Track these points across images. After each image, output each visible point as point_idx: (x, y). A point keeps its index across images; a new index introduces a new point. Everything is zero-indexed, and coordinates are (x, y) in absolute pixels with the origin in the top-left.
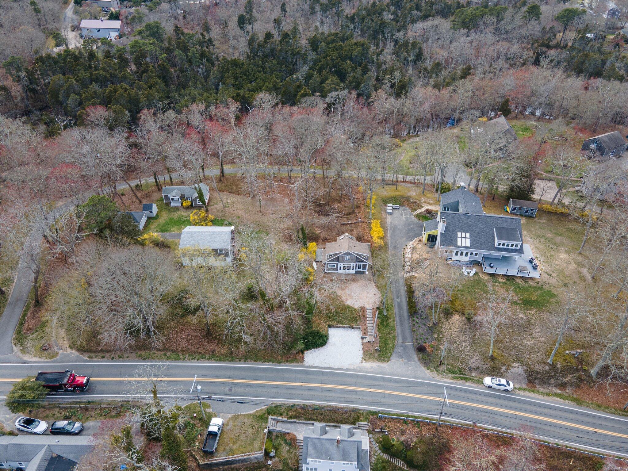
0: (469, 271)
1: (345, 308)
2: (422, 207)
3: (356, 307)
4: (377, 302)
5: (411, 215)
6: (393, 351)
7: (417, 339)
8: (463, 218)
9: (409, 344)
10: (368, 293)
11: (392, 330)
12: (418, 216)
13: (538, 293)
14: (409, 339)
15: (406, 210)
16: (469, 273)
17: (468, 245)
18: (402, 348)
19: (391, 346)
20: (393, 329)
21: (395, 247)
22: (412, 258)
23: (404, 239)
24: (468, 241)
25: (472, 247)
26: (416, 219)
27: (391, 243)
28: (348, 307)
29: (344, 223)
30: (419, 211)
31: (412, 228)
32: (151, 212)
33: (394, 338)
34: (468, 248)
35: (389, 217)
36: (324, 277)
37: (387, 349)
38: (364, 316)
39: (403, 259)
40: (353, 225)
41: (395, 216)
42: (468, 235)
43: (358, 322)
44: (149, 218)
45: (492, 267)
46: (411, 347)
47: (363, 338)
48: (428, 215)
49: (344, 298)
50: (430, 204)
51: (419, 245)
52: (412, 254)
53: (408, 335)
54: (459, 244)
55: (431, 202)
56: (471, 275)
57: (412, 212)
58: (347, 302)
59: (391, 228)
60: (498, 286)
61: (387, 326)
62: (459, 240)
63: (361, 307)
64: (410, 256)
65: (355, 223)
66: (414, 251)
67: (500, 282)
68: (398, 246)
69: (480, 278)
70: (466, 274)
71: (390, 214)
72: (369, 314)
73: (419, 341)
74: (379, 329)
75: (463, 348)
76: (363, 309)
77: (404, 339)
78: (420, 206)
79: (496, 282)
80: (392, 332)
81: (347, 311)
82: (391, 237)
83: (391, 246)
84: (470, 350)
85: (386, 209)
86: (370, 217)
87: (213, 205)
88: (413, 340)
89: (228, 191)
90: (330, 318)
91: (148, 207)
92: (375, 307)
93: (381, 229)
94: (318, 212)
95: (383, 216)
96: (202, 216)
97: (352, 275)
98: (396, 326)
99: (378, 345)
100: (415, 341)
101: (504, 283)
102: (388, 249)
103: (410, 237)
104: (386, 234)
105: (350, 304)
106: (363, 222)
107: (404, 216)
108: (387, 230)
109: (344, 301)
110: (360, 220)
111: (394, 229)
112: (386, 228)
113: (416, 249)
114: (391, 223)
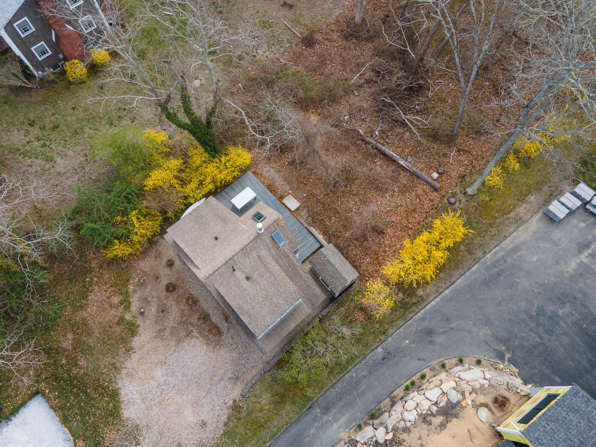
1: (106, 390)
3: (127, 414)
21: (429, 332)
23: (484, 332)
27: (435, 312)
28: (114, 395)
29: (389, 151)
31: (553, 318)
39: (399, 392)
41: (557, 234)
49: (132, 363)
52: (424, 417)
58: (126, 381)
59: (495, 264)
64: (416, 413)
65: (413, 174)
71: (550, 219)
76: (135, 435)
81: (102, 404)
83: (424, 319)
86: (470, 191)
93: (440, 257)
94: (377, 73)
95: (522, 210)
102: (400, 322)
103: (504, 342)
104: (456, 273)
105: (122, 392)
106: (436, 190)
107: (583, 257)
108: (476, 261)
109: (124, 372)
110: (435, 175)
111: (499, 274)
112: (479, 254)
113: (456, 416)
114: (516, 249)
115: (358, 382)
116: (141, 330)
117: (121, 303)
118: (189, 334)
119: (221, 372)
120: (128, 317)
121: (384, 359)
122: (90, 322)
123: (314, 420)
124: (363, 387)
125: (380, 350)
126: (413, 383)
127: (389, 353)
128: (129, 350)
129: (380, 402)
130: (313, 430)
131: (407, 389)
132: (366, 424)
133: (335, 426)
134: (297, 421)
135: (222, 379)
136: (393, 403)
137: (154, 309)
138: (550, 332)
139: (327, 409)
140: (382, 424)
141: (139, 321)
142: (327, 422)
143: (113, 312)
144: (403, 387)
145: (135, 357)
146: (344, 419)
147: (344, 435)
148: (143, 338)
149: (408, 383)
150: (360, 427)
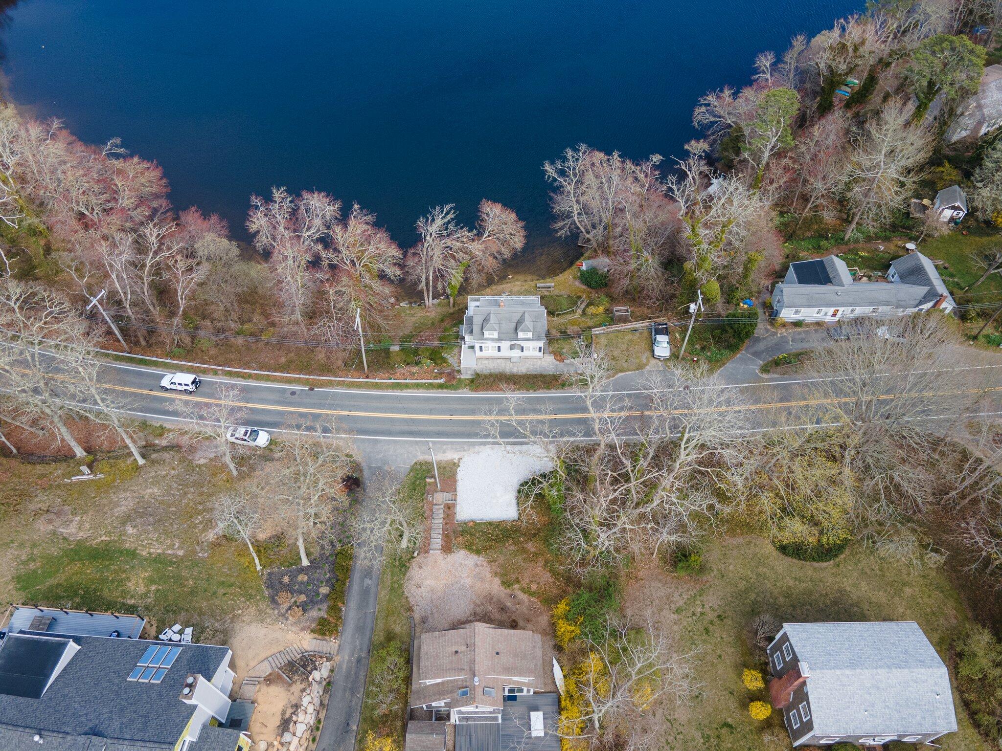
1: (485, 550)
3: (463, 552)
4: (416, 568)
9: (371, 495)
22: (303, 691)
28: (478, 552)
38: (447, 537)
39: (323, 715)
43: (460, 529)
46: (368, 489)
47: (454, 499)
52: (296, 707)
56: (177, 627)
58: (479, 562)
63: (451, 552)
72: (437, 539)
76: (447, 548)
81: (480, 545)
90: (516, 531)
99: (428, 487)
105: (476, 557)
109: (486, 564)
113: (279, 726)
115: (353, 693)
116: (502, 588)
117: (529, 588)
119: (436, 616)
120: (516, 586)
121: (348, 724)
122: (532, 564)
123: (361, 649)
124: (348, 694)
125: (355, 728)
126: (318, 729)
127: (347, 732)
128: (496, 574)
129: (330, 696)
130: (358, 643)
131: (319, 721)
132: (329, 676)
133: (347, 657)
134: (370, 638)
135: (432, 614)
136: (322, 704)
137: (509, 604)
139: (359, 661)
140: (320, 683)
141: (508, 591)
142: (353, 655)
143: (527, 581)
144: (322, 720)
145: (488, 575)
146: (344, 667)
147: (337, 659)
148: (496, 587)
149: (321, 726)
150: (332, 671)
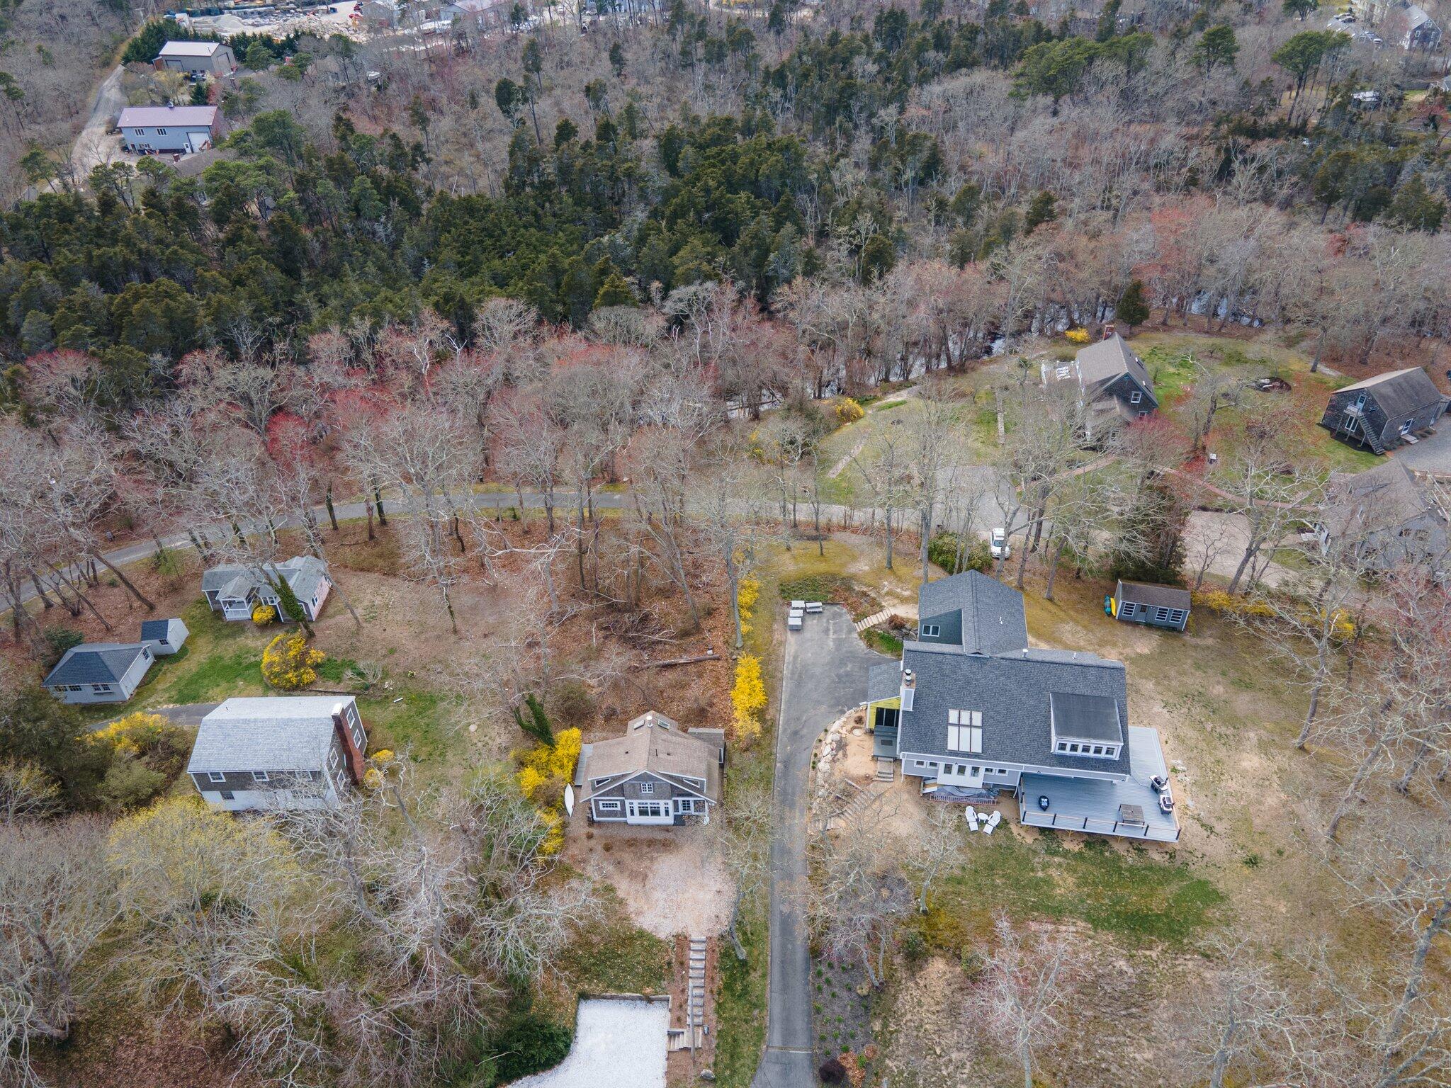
0: (983, 816)
1: (631, 938)
2: (881, 608)
3: (662, 935)
4: (723, 917)
5: (851, 630)
6: (752, 1078)
7: (823, 1039)
8: (965, 667)
9: (800, 1054)
10: (702, 886)
11: (755, 1006)
12: (869, 636)
13: (1173, 888)
14: (802, 1039)
15: (841, 615)
16: (981, 823)
17: (977, 748)
18: (777, 1068)
19: (748, 1062)
20: (759, 1005)
21: (796, 733)
22: (831, 774)
23: (823, 708)
24: (978, 733)
25: (987, 753)
26: (862, 645)
27: (787, 722)
28: (642, 934)
29: (667, 661)
30: (873, 620)
31: (847, 674)
32: (164, 642)
33: (760, 1034)
34: (976, 756)
35: (791, 638)
36: (590, 837)
37: (734, 1072)
38: (682, 964)
40: (691, 669)
41: (807, 634)
42: (977, 718)
43: (664, 983)
44: (161, 659)
45: (1044, 809)
46: (806, 1063)
47: (672, 1036)
48: (894, 633)
49: (632, 906)
50: (904, 600)
51: (857, 732)
52: (833, 761)
53: (800, 1023)
54: (952, 745)
55: (907, 593)
56: (988, 829)
57: (855, 621)
58: (641, 919)
59: (793, 673)
60: (1060, 865)
61: (745, 992)
62: (952, 731)
63: (677, 936)
64: (827, 767)
65: (696, 662)
66: (841, 753)
67: (1065, 854)
68: (805, 731)
69: (1013, 839)
70: (974, 826)
71: (796, 630)
72: (696, 959)
73: (829, 1046)
74: (720, 1005)
75: (951, 1068)
76: (682, 941)
77: (788, 1034)
78: (876, 607)
79: (1055, 853)
80: (756, 1012)
81: (638, 949)
82: (789, 702)
83: (785, 730)
84: (970, 1078)
85: (788, 615)
86: (739, 645)
87: (333, 616)
88: (811, 1038)
89: (381, 571)
90: (586, 970)
91: (156, 630)
92: (715, 935)
93: (759, 684)
94: (607, 629)
95: (777, 636)
96: (292, 653)
97: (666, 828)
98: (768, 995)
99: (711, 1060)
100: (816, 1043)
101: (1079, 856)
102: (774, 742)
103: (837, 704)
104: (778, 693)
105: (645, 927)
106: (718, 659)
107: (831, 636)
108: (781, 679)
109: (633, 916)
110: (710, 652)
111: (800, 676)
112: (779, 675)
113: (846, 745)
114: (795, 658)
115: (785, 790)
116: (616, 885)
118: (652, 859)
119: (698, 859)
121: (785, 767)
123: (782, 830)
124: (790, 789)
125: (778, 764)
126: (814, 763)
127: (785, 762)
128: (621, 902)
130: (787, 835)
131: (814, 767)
133: (797, 821)
135: (702, 861)
136: (814, 779)
137: (611, 868)
138: (853, 682)
139: (783, 820)
142: (789, 824)
144: (811, 769)
148: (623, 888)
149: (812, 765)
